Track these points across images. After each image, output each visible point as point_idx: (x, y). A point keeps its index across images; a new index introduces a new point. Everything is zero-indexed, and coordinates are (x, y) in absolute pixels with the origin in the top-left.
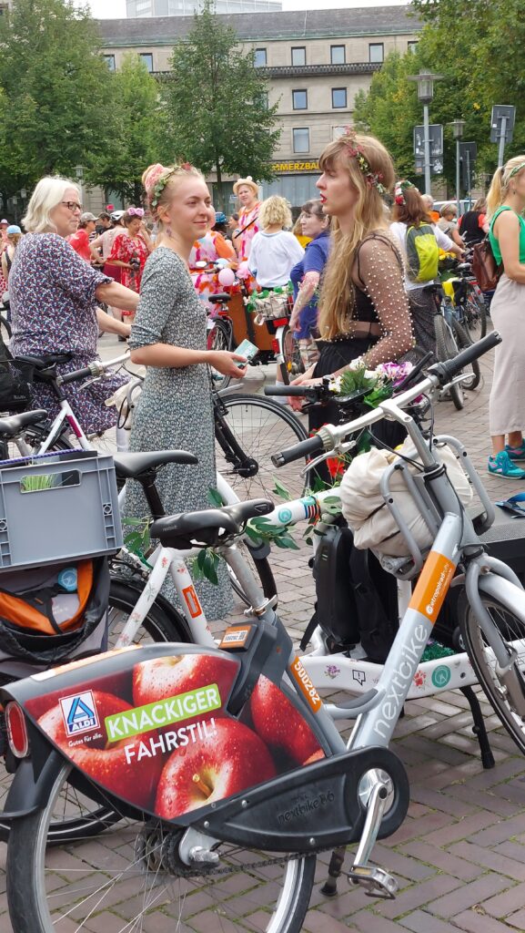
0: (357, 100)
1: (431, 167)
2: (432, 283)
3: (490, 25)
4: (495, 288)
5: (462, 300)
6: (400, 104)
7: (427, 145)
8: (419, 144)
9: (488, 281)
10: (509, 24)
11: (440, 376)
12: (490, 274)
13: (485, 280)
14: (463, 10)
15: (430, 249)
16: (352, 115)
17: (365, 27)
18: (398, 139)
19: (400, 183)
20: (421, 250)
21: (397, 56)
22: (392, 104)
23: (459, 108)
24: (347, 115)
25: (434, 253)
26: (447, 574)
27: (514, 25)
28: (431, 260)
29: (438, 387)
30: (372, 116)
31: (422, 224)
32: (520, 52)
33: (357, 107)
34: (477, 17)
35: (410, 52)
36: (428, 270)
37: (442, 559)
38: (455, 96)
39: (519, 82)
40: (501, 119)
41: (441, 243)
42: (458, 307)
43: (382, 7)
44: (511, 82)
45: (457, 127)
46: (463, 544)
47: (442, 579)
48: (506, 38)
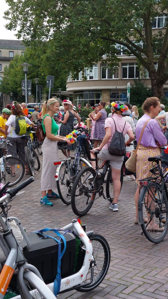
0: (5, 68)
1: (27, 94)
2: (24, 135)
3: (47, 50)
4: (43, 141)
5: (36, 139)
6: (19, 71)
7: (26, 86)
8: (24, 86)
9: (41, 138)
10: (53, 50)
11: (11, 194)
12: (42, 137)
13: (40, 138)
14: (38, 44)
15: (24, 124)
16: (3, 73)
17: (8, 46)
18: (18, 82)
19: (14, 102)
20: (21, 124)
21: (18, 56)
22: (16, 71)
23: (38, 74)
24: (2, 73)
25: (25, 126)
26: (10, 274)
27: (54, 51)
28: (24, 128)
29: (10, 198)
30: (10, 74)
31: (21, 116)
32: (56, 59)
33: (5, 71)
34: (43, 47)
35: (22, 55)
36: (23, 131)
37: (9, 268)
38: (36, 70)
39: (56, 69)
40: (50, 80)
41: (27, 122)
42: (35, 141)
43: (13, 40)
44: (54, 68)
45: (36, 80)
46: (17, 261)
47: (8, 276)
48: (52, 54)
